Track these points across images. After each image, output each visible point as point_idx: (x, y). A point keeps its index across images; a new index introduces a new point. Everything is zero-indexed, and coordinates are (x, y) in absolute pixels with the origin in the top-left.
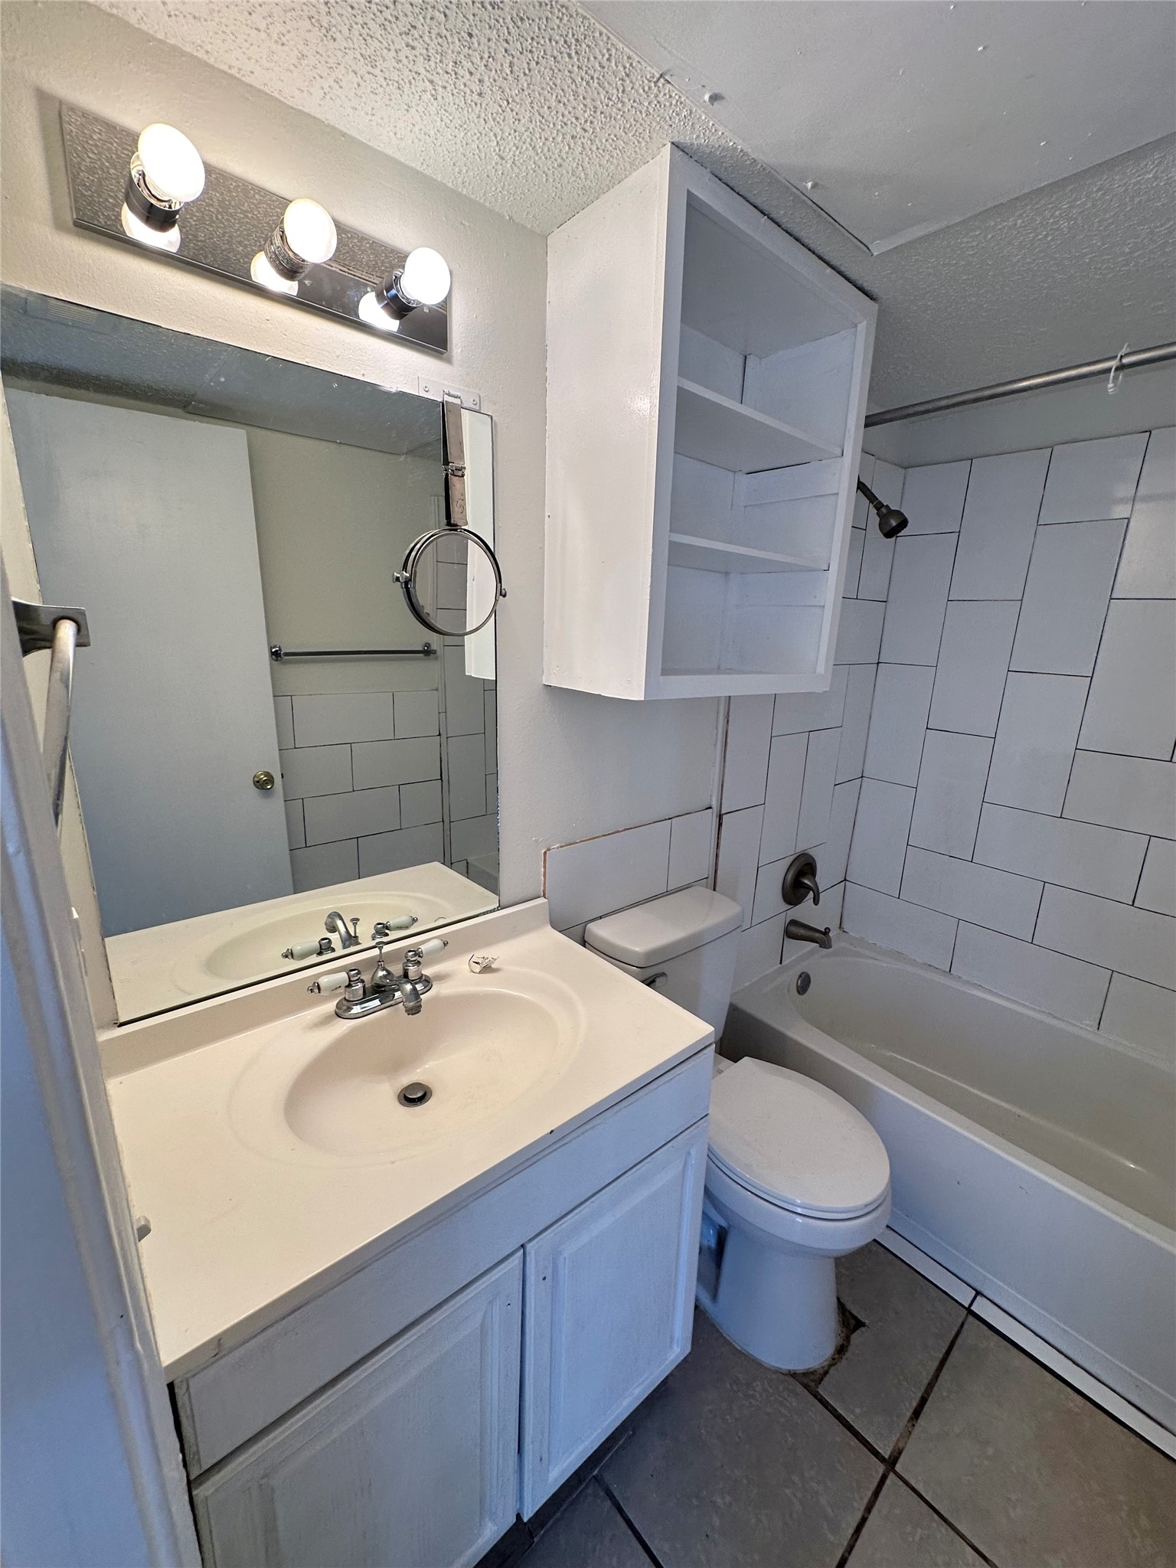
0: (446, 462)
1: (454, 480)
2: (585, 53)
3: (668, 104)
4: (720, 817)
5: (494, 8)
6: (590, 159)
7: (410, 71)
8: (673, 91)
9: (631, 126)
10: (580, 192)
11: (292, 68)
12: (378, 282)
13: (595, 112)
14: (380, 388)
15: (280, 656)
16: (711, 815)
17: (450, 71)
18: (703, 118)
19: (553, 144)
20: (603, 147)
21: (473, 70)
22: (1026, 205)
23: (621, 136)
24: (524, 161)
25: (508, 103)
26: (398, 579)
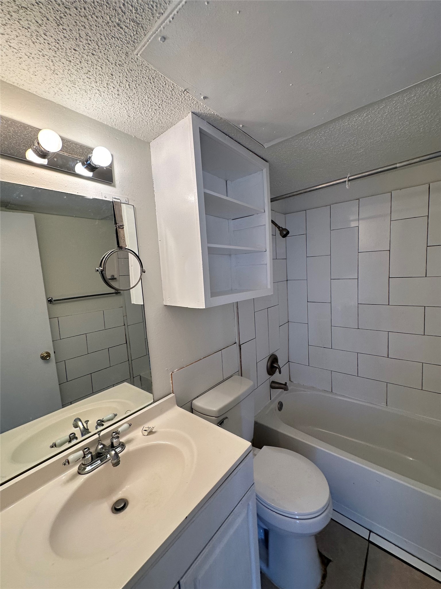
0: (116, 223)
1: (120, 230)
2: (156, 82)
3: (189, 100)
4: (240, 346)
5: (120, 66)
6: (162, 117)
7: (90, 86)
8: (190, 95)
9: (176, 106)
10: (160, 128)
11: (40, 84)
12: (83, 159)
13: (162, 102)
14: (85, 197)
15: (52, 302)
16: (236, 346)
17: (105, 87)
18: (202, 104)
19: (148, 112)
20: (167, 113)
21: (114, 86)
22: (311, 132)
23: (173, 110)
24: (138, 117)
25: (129, 98)
26: (98, 270)
